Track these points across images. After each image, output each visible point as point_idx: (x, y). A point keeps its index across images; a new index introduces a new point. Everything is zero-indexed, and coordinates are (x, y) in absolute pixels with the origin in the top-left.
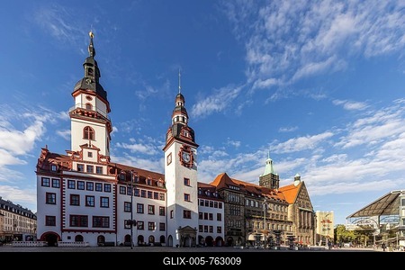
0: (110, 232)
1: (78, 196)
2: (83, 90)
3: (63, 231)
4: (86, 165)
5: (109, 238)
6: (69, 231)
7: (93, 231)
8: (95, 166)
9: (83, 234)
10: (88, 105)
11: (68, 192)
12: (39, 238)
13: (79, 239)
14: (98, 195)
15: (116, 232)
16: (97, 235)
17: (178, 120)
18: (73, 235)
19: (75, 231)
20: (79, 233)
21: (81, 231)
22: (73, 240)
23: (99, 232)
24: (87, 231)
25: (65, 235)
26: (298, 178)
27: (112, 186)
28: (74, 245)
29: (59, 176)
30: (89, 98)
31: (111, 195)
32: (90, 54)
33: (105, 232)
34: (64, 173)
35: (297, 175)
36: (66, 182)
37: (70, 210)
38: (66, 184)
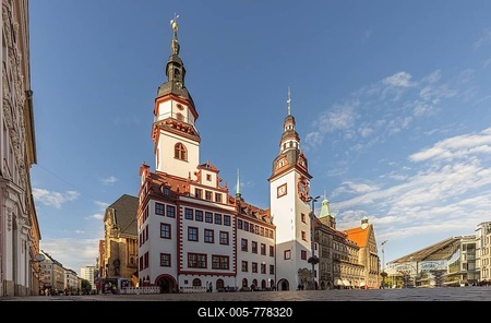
0: (230, 275)
1: (197, 229)
2: (174, 96)
3: (179, 273)
4: (204, 190)
5: (229, 282)
6: (186, 273)
7: (212, 274)
8: (214, 192)
9: (202, 278)
10: (179, 115)
11: (186, 223)
12: (152, 282)
13: (197, 283)
14: (217, 228)
15: (235, 275)
16: (215, 278)
17: (291, 145)
18: (190, 278)
19: (193, 273)
20: (196, 276)
21: (200, 274)
22: (190, 284)
23: (218, 274)
24: (206, 274)
25: (182, 278)
26: (366, 221)
27: (232, 219)
28: (191, 290)
29: (175, 202)
30: (179, 107)
31: (230, 229)
32: (174, 50)
33: (224, 275)
34: (181, 198)
35: (365, 218)
36: (183, 210)
37: (189, 247)
38: (183, 214)
